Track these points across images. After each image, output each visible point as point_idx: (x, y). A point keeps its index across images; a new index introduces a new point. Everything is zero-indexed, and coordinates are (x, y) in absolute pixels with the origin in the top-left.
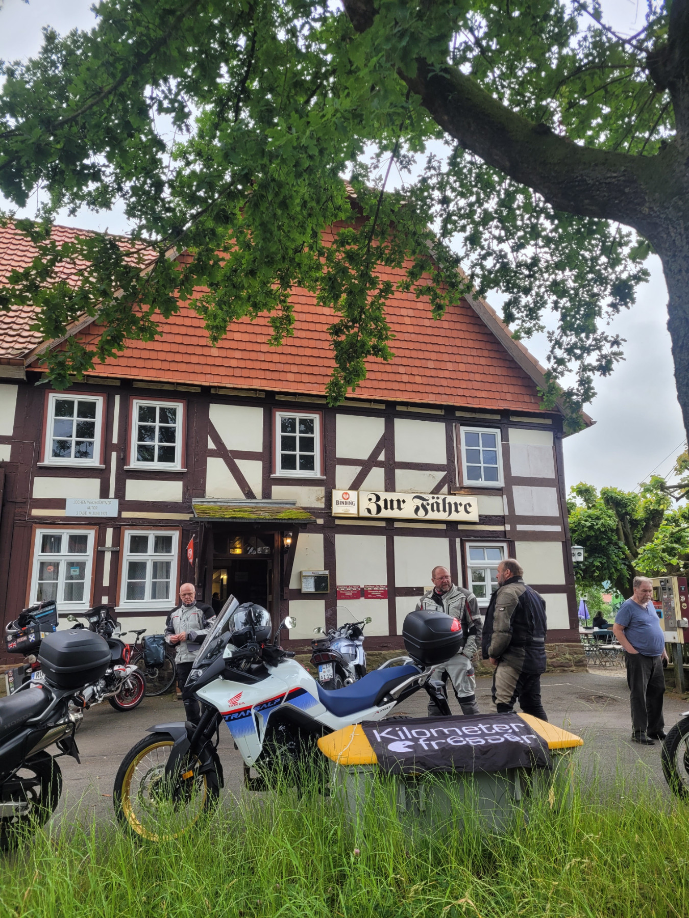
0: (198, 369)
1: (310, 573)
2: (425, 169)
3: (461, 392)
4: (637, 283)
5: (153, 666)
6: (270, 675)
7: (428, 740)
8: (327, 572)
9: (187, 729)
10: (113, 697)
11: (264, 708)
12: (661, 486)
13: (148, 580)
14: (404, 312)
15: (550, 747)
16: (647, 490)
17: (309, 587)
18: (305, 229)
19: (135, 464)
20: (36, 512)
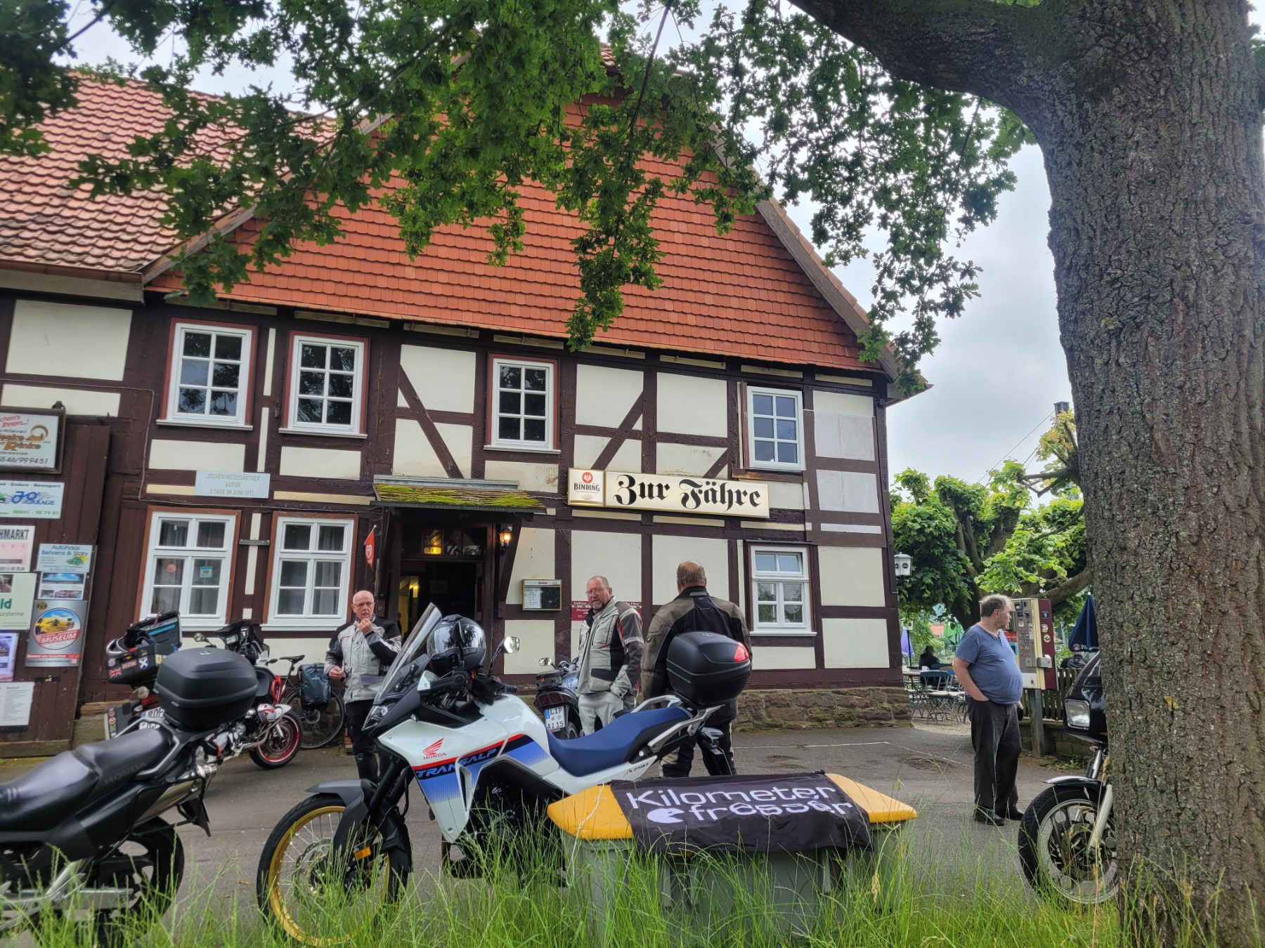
0: (387, 295)
1: (536, 583)
2: (711, 26)
3: (749, 339)
4: (998, 191)
5: (312, 707)
6: (481, 716)
7: (703, 807)
8: (559, 582)
9: (364, 789)
10: (256, 748)
11: (473, 762)
12: (1019, 475)
13: (309, 587)
14: (673, 226)
15: (872, 820)
16: (999, 480)
17: (533, 601)
18: (544, 101)
19: (294, 424)
20: (153, 489)
